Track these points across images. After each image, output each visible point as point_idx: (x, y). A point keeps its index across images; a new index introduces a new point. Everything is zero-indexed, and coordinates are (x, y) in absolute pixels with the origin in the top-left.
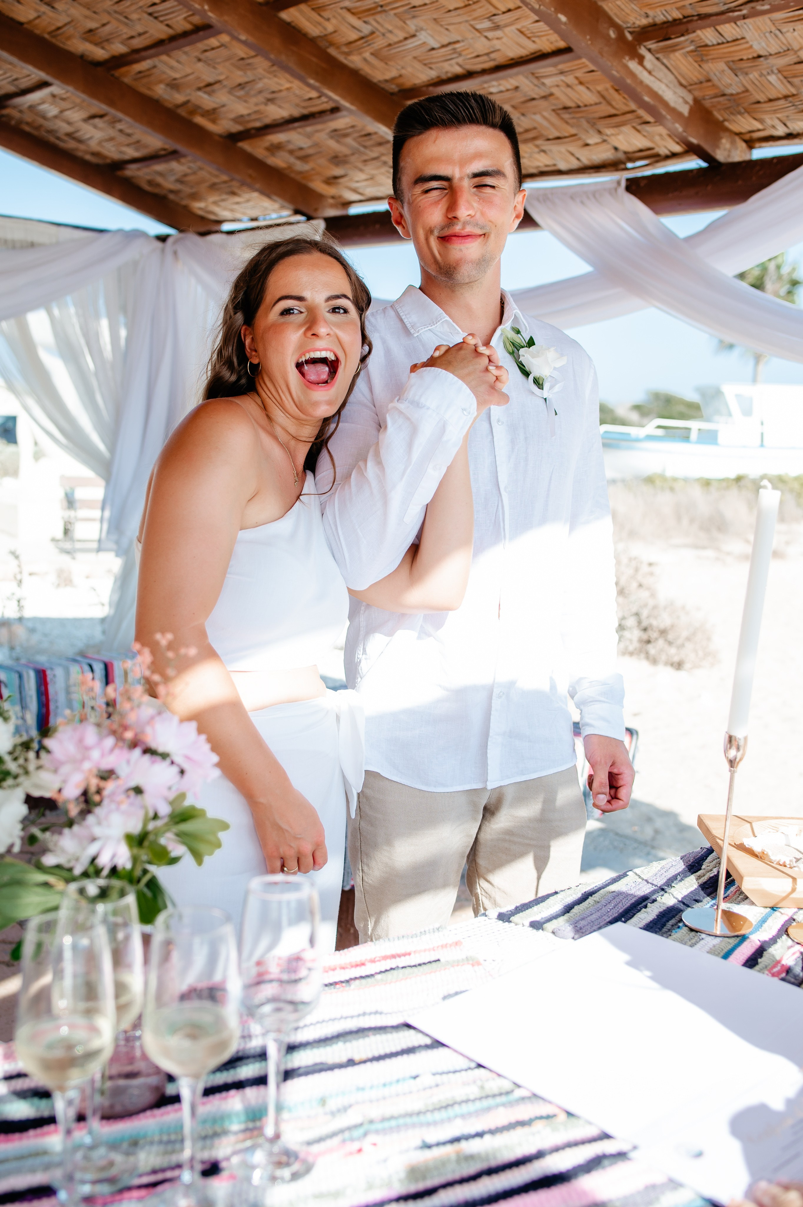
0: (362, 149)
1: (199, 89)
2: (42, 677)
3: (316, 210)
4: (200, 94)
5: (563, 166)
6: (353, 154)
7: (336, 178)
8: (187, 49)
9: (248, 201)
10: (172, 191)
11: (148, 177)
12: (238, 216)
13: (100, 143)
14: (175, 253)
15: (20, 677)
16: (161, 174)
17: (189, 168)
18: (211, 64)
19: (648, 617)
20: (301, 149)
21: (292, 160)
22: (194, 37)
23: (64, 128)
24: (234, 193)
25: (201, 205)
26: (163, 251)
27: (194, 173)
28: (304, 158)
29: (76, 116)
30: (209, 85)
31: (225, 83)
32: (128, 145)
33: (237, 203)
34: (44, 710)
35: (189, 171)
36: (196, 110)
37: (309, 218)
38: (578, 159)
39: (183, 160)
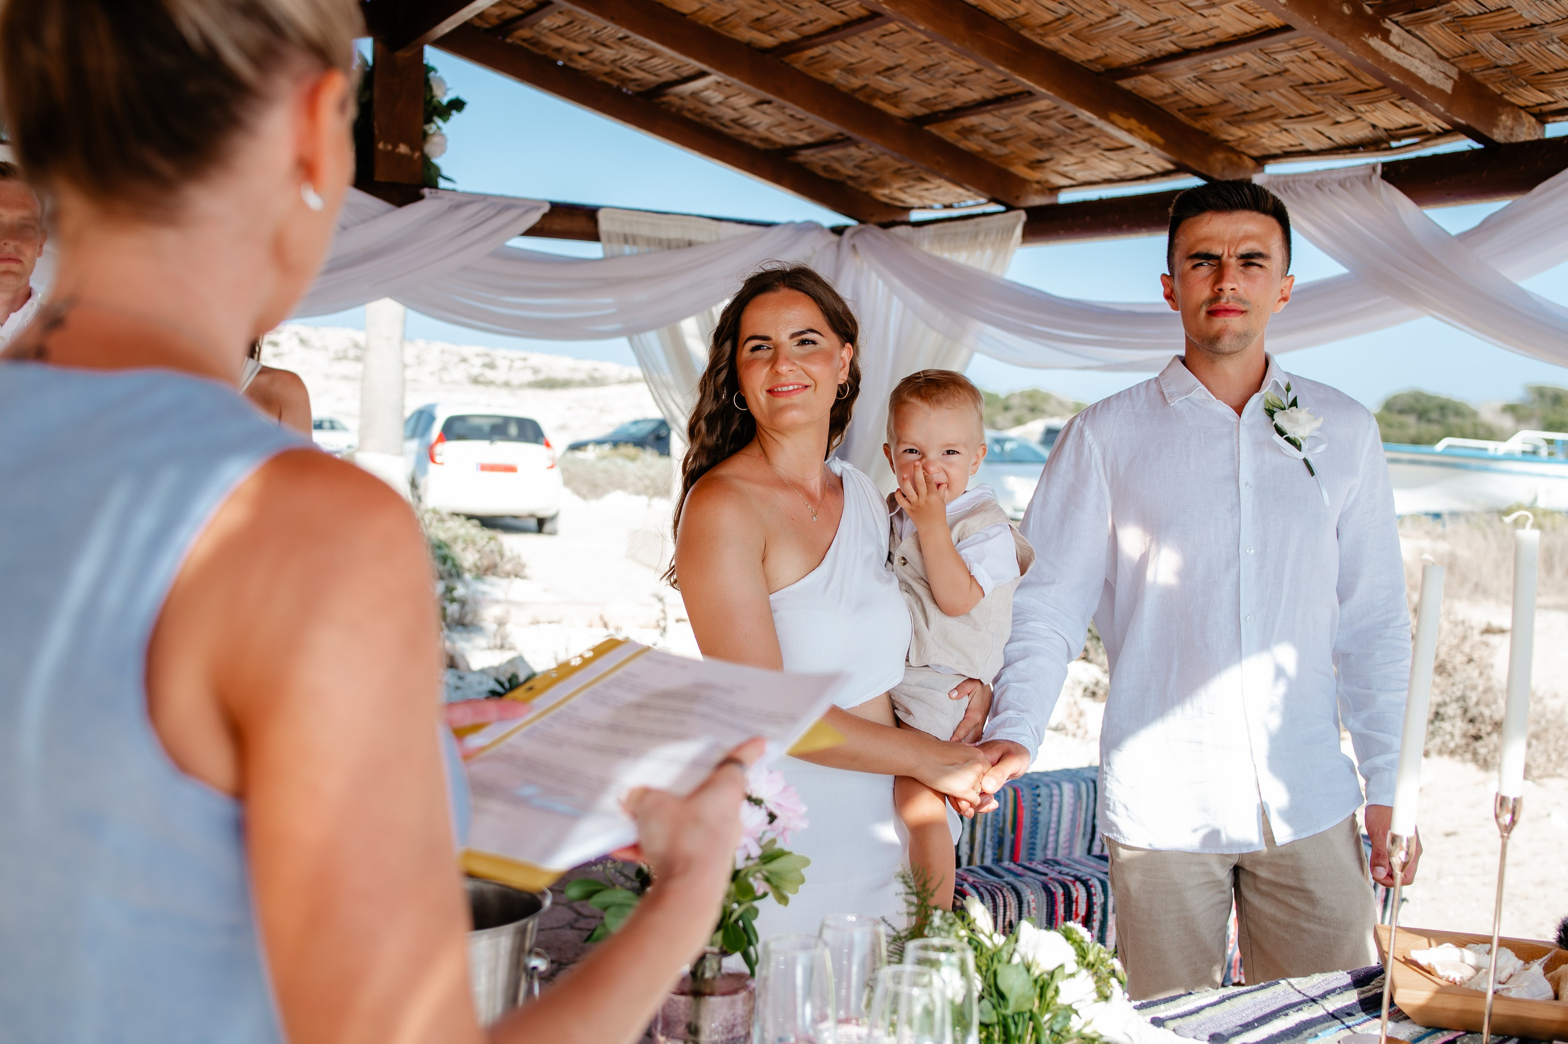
0: (1068, 131)
1: (878, 73)
3: (1018, 198)
4: (880, 78)
5: (1311, 146)
6: (1058, 137)
7: (1040, 161)
8: (863, 34)
9: (939, 187)
10: (850, 177)
11: (823, 163)
12: (927, 203)
13: (768, 129)
14: (854, 247)
16: (836, 159)
17: (870, 153)
18: (891, 48)
19: (1477, 704)
20: (998, 131)
21: (988, 143)
22: (870, 23)
23: (728, 114)
24: (922, 180)
25: (886, 191)
26: (839, 245)
27: (876, 158)
28: (1003, 142)
29: (742, 102)
30: (889, 69)
31: (906, 66)
32: (801, 130)
33: (927, 190)
35: (869, 156)
36: (876, 93)
37: (1010, 208)
38: (1329, 138)
39: (862, 146)
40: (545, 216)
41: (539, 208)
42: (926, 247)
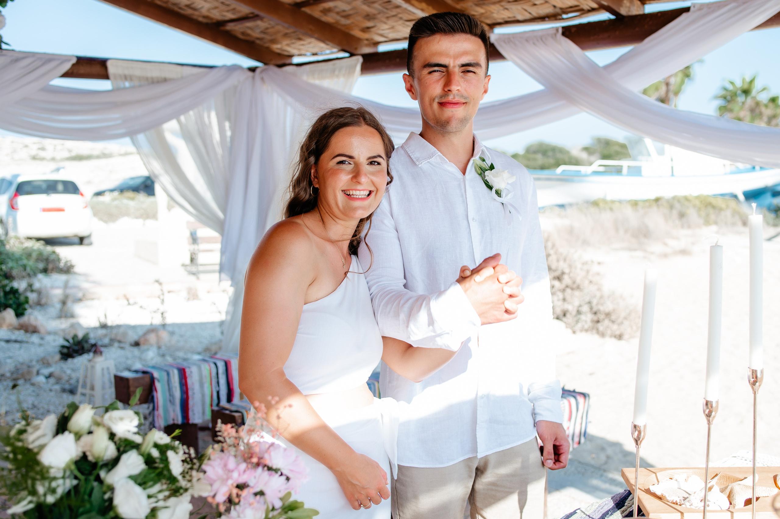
0: (385, 10)
2: (183, 374)
3: (356, 49)
5: (520, 18)
6: (379, 13)
7: (368, 28)
9: (310, 43)
10: (258, 39)
11: (241, 30)
12: (303, 52)
13: (208, 11)
14: (262, 79)
15: (168, 374)
16: (250, 28)
17: (270, 24)
20: (344, 11)
21: (338, 18)
24: (300, 39)
25: (279, 46)
26: (253, 78)
27: (273, 27)
28: (347, 17)
32: (229, 12)
33: (303, 45)
34: (185, 396)
35: (269, 26)
37: (352, 55)
38: (530, 13)
39: (265, 20)
40: (74, 65)
41: (68, 60)
42: (305, 78)
